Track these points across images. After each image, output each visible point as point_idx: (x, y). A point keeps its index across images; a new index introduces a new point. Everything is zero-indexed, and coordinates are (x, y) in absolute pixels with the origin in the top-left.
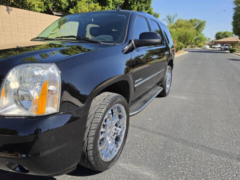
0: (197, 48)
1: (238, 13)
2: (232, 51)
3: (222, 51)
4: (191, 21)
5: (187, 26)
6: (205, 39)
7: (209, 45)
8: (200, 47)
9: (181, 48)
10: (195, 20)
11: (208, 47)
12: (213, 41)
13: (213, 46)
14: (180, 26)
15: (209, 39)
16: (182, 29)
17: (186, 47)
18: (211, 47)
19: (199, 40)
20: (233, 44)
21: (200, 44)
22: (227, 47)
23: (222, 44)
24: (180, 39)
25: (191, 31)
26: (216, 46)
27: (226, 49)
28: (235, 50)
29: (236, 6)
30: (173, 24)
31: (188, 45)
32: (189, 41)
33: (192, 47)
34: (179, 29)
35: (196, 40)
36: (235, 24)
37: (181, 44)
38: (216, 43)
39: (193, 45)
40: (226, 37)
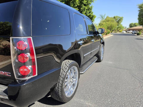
0: (118, 33)
1: (141, 13)
2: (138, 34)
3: (133, 34)
4: (114, 17)
5: (112, 21)
6: (123, 27)
7: (125, 31)
8: (120, 32)
9: (109, 33)
10: (117, 17)
11: (125, 32)
12: (128, 29)
13: (128, 32)
14: (108, 21)
15: (126, 27)
16: (109, 22)
17: (112, 32)
18: (126, 32)
19: (119, 28)
20: (139, 30)
21: (120, 30)
22: (136, 32)
23: (133, 30)
24: (108, 28)
25: (115, 23)
26: (130, 32)
27: (135, 33)
28: (140, 34)
29: (140, 9)
30: (104, 20)
31: (113, 31)
32: (114, 29)
33: (115, 32)
34: (107, 22)
35: (117, 28)
36: (139, 19)
37: (109, 31)
38: (129, 30)
39: (116, 31)
40: (136, 26)
